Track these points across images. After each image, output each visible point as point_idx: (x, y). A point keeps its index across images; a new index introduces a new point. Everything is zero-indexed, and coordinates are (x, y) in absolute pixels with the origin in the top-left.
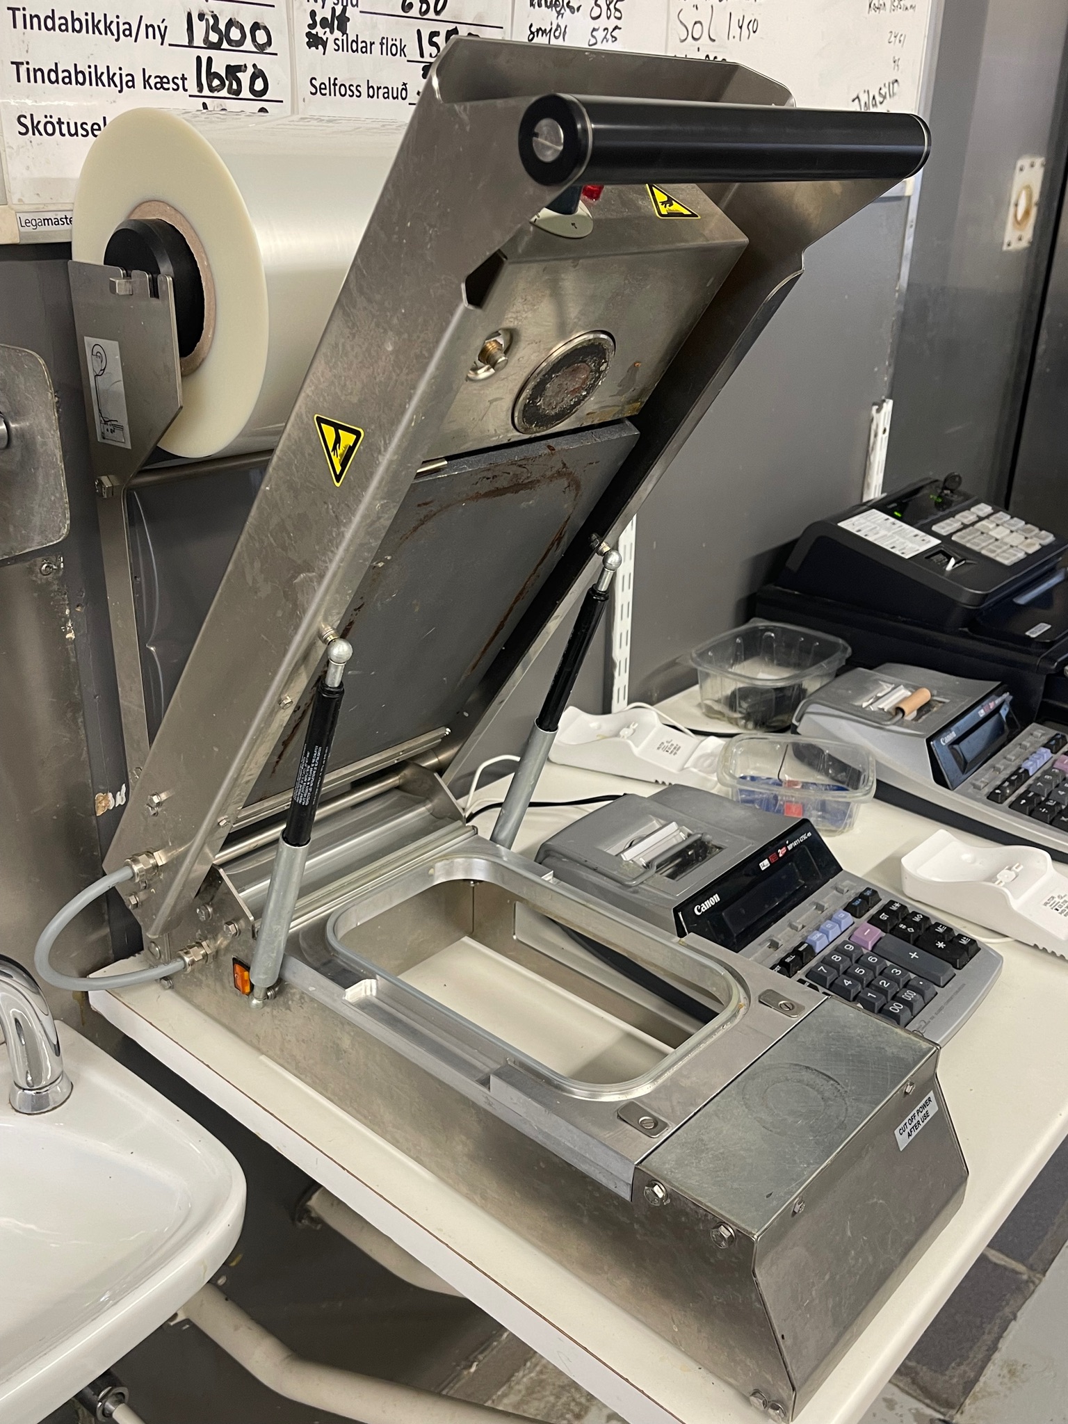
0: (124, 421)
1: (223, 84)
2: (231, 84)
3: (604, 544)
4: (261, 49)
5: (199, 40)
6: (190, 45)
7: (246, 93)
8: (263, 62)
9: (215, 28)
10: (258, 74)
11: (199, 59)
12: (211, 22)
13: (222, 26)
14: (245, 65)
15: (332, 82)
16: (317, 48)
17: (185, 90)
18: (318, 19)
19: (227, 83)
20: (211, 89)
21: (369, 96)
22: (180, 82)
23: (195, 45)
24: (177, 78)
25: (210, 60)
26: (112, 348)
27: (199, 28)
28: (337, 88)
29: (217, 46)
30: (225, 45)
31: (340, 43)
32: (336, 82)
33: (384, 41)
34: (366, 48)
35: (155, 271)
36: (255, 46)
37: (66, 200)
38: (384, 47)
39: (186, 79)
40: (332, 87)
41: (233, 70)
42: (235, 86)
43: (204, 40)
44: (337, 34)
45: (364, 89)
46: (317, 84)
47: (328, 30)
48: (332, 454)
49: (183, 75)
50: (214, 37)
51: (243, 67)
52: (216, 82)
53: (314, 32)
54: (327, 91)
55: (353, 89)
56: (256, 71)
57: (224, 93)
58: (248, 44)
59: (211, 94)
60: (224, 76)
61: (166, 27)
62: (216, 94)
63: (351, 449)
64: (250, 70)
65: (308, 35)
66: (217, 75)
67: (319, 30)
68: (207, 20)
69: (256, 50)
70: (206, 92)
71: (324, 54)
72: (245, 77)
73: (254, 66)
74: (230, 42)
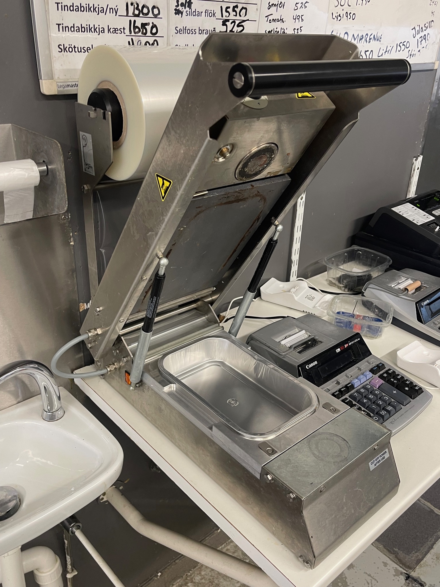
0: (92, 165)
1: (140, 31)
2: (143, 31)
3: (276, 221)
4: (156, 16)
5: (130, 14)
6: (127, 16)
7: (149, 34)
8: (156, 21)
9: (137, 8)
10: (154, 26)
11: (130, 21)
12: (136, 6)
13: (140, 8)
14: (149, 23)
15: (184, 28)
16: (179, 15)
17: (124, 33)
18: (180, 3)
19: (141, 30)
20: (135, 33)
21: (199, 33)
22: (122, 30)
23: (129, 15)
24: (121, 29)
25: (135, 21)
26: (89, 136)
27: (131, 9)
28: (186, 30)
29: (138, 16)
30: (141, 15)
31: (188, 12)
32: (186, 28)
33: (207, 11)
34: (199, 14)
35: (104, 109)
36: (153, 15)
37: (76, 77)
38: (207, 13)
39: (125, 29)
40: (184, 30)
41: (144, 25)
42: (144, 31)
43: (133, 13)
44: (187, 9)
45: (197, 31)
46: (178, 29)
47: (183, 7)
48: (161, 189)
49: (124, 27)
50: (137, 12)
51: (148, 24)
52: (137, 30)
53: (178, 8)
54: (182, 32)
55: (193, 31)
56: (153, 25)
57: (140, 34)
58: (151, 15)
59: (135, 35)
60: (140, 27)
61: (118, 9)
62: (137, 35)
63: (168, 188)
64: (151, 25)
65: (175, 10)
66: (138, 27)
67: (180, 8)
68: (134, 5)
69: (154, 17)
70: (133, 34)
71: (182, 17)
72: (148, 28)
73: (153, 23)
74: (143, 14)
